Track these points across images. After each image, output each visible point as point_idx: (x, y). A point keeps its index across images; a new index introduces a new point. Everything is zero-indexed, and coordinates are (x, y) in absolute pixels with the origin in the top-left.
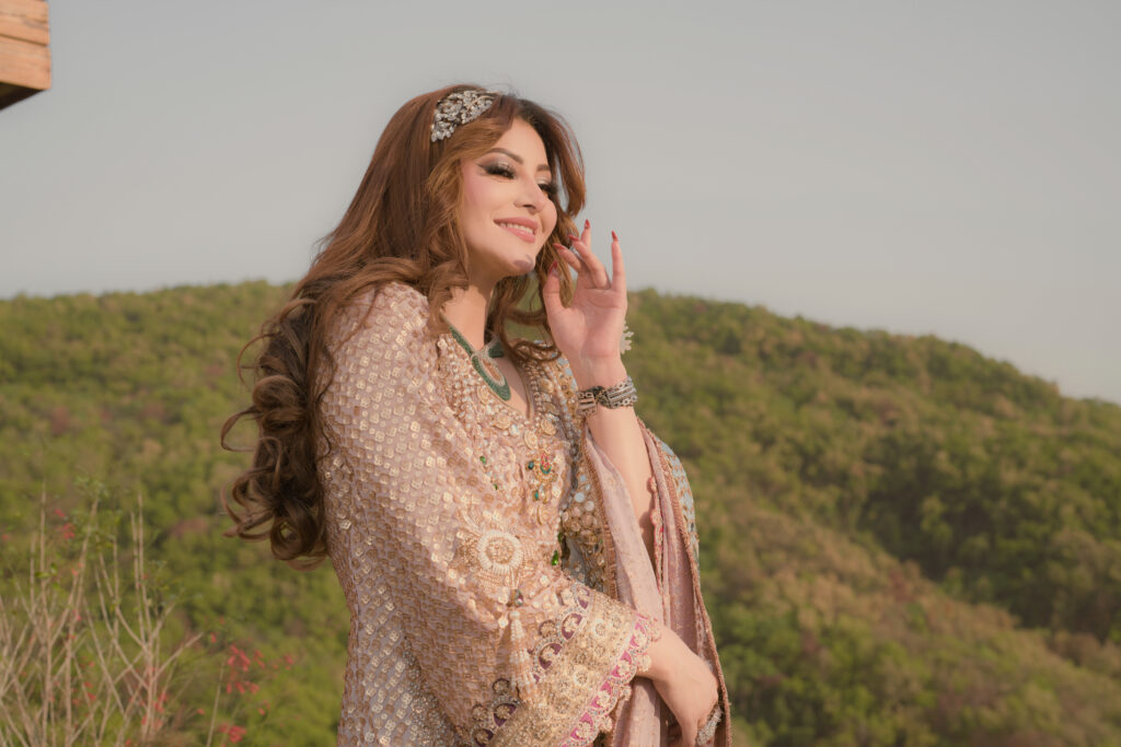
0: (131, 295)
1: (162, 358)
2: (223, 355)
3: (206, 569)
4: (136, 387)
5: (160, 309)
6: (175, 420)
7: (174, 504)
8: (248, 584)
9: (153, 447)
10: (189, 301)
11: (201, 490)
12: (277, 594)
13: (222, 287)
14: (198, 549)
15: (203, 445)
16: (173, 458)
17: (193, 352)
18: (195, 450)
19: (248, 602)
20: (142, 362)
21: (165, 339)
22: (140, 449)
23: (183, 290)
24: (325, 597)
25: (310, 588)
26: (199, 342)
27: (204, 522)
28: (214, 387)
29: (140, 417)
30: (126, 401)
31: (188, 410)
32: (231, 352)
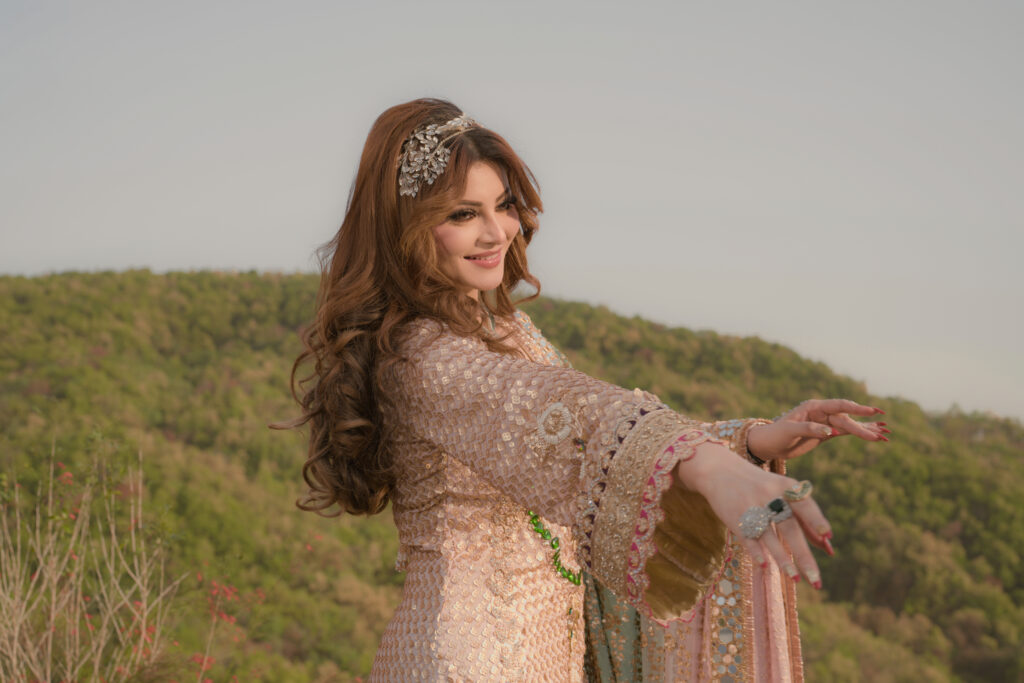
0: (20, 279)
1: (49, 338)
2: (106, 337)
4: (23, 365)
5: (48, 292)
6: (62, 396)
9: (37, 421)
10: (76, 286)
11: (82, 462)
13: (108, 274)
15: (87, 420)
16: (56, 433)
17: (79, 333)
18: (78, 424)
20: (30, 341)
21: (52, 321)
22: (24, 423)
23: (71, 275)
24: (196, 563)
25: (183, 555)
26: (84, 324)
28: (98, 367)
29: (26, 393)
30: (12, 377)
31: (72, 387)
32: (115, 334)
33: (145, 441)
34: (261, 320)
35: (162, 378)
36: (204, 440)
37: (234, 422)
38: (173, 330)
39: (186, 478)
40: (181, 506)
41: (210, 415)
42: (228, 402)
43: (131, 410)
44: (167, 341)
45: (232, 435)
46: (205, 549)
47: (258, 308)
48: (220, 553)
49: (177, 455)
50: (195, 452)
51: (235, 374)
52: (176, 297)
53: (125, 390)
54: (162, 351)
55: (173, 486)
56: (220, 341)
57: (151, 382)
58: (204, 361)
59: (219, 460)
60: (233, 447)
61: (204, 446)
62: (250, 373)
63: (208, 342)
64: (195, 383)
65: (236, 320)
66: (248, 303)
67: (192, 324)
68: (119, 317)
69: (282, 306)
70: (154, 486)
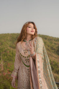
3: (4, 56)
5: (1, 35)
6: (2, 44)
7: (2, 51)
8: (8, 57)
10: (3, 35)
11: (4, 50)
12: (10, 58)
13: (6, 34)
14: (4, 54)
15: (4, 46)
16: (2, 47)
17: (3, 39)
19: (8, 59)
21: (1, 38)
27: (4, 52)
28: (5, 42)
31: (3, 44)
32: (6, 39)
33: (9, 48)
38: (11, 38)
39: (13, 51)
40: (12, 53)
41: (15, 46)
43: (8, 45)
44: (11, 39)
49: (12, 49)
50: (13, 49)
52: (11, 36)
53: (8, 44)
56: (15, 39)
57: (10, 43)
58: (14, 41)
64: (13, 43)
65: (17, 37)
66: (17, 36)
67: (13, 38)
68: (7, 37)
70: (10, 52)
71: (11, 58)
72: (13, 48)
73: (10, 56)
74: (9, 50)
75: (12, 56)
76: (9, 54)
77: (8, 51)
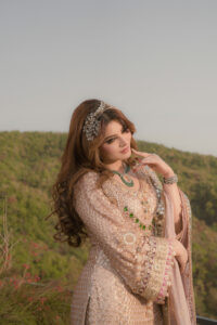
2: (5, 152)
24: (32, 224)
25: (28, 221)
32: (8, 151)
33: (16, 185)
34: (53, 147)
35: (23, 166)
36: (35, 185)
37: (44, 180)
38: (26, 150)
39: (29, 197)
40: (28, 206)
41: (37, 177)
42: (43, 173)
43: (13, 175)
44: (24, 153)
45: (44, 184)
46: (35, 219)
47: (52, 144)
48: (40, 220)
49: (26, 190)
50: (32, 189)
51: (45, 164)
52: (27, 140)
53: (11, 169)
54: (22, 157)
55: (25, 199)
56: (40, 154)
57: (19, 167)
58: (35, 160)
59: (40, 191)
60: (44, 188)
61: (35, 187)
62: (50, 164)
63: (37, 154)
64: (32, 167)
65: (46, 147)
66: (49, 142)
67: (32, 148)
68: (9, 145)
69: (60, 143)
70: (19, 199)
71: (21, 220)
72: (31, 185)
73: (19, 215)
74: (15, 191)
75: (28, 216)
76: (15, 206)
77: (14, 196)
